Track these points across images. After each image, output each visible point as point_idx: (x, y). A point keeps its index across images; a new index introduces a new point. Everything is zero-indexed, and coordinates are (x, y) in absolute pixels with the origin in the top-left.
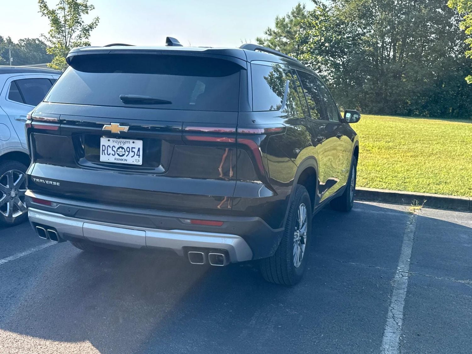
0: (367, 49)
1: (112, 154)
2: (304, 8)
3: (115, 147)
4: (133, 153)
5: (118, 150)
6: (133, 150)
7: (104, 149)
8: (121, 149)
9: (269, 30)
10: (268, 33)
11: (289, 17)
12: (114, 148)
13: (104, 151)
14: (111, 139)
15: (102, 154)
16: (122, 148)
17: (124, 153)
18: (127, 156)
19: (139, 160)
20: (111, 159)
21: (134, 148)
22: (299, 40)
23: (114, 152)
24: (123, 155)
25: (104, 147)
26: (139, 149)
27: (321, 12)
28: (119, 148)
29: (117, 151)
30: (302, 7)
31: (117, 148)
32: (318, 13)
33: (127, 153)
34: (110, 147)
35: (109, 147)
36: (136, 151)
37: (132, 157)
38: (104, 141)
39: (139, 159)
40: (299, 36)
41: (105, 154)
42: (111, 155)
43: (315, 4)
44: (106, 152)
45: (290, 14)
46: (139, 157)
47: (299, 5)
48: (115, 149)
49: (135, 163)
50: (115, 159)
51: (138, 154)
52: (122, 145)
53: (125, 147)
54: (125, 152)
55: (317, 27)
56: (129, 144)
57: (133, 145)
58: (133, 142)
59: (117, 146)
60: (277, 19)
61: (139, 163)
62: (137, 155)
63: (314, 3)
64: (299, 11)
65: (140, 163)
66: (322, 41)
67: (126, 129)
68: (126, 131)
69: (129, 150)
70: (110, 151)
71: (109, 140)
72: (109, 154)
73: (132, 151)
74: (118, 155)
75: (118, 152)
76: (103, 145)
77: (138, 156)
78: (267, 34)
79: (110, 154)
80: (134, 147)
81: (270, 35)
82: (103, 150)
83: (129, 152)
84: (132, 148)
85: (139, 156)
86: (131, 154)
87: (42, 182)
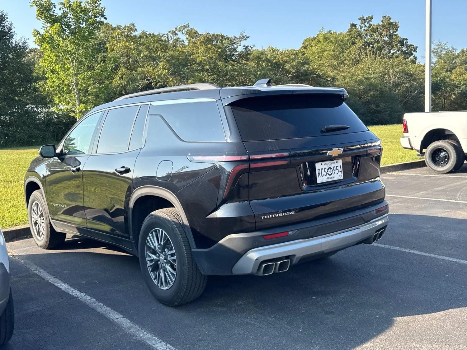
5: (328, 171)
14: (323, 163)
16: (330, 168)
17: (332, 172)
18: (334, 174)
20: (325, 179)
21: (338, 166)
23: (326, 173)
24: (332, 174)
26: (341, 166)
33: (334, 171)
35: (322, 170)
37: (337, 174)
38: (318, 166)
39: (341, 174)
41: (320, 177)
42: (324, 176)
44: (320, 174)
48: (326, 170)
49: (339, 178)
50: (327, 178)
52: (330, 166)
53: (332, 167)
56: (334, 164)
57: (337, 164)
58: (337, 162)
59: (327, 168)
62: (340, 172)
65: (342, 177)
67: (341, 151)
69: (335, 169)
70: (324, 173)
71: (321, 164)
73: (337, 169)
75: (328, 173)
76: (318, 169)
82: (318, 173)
83: (335, 170)
85: (341, 171)
86: (337, 171)
87: (274, 216)
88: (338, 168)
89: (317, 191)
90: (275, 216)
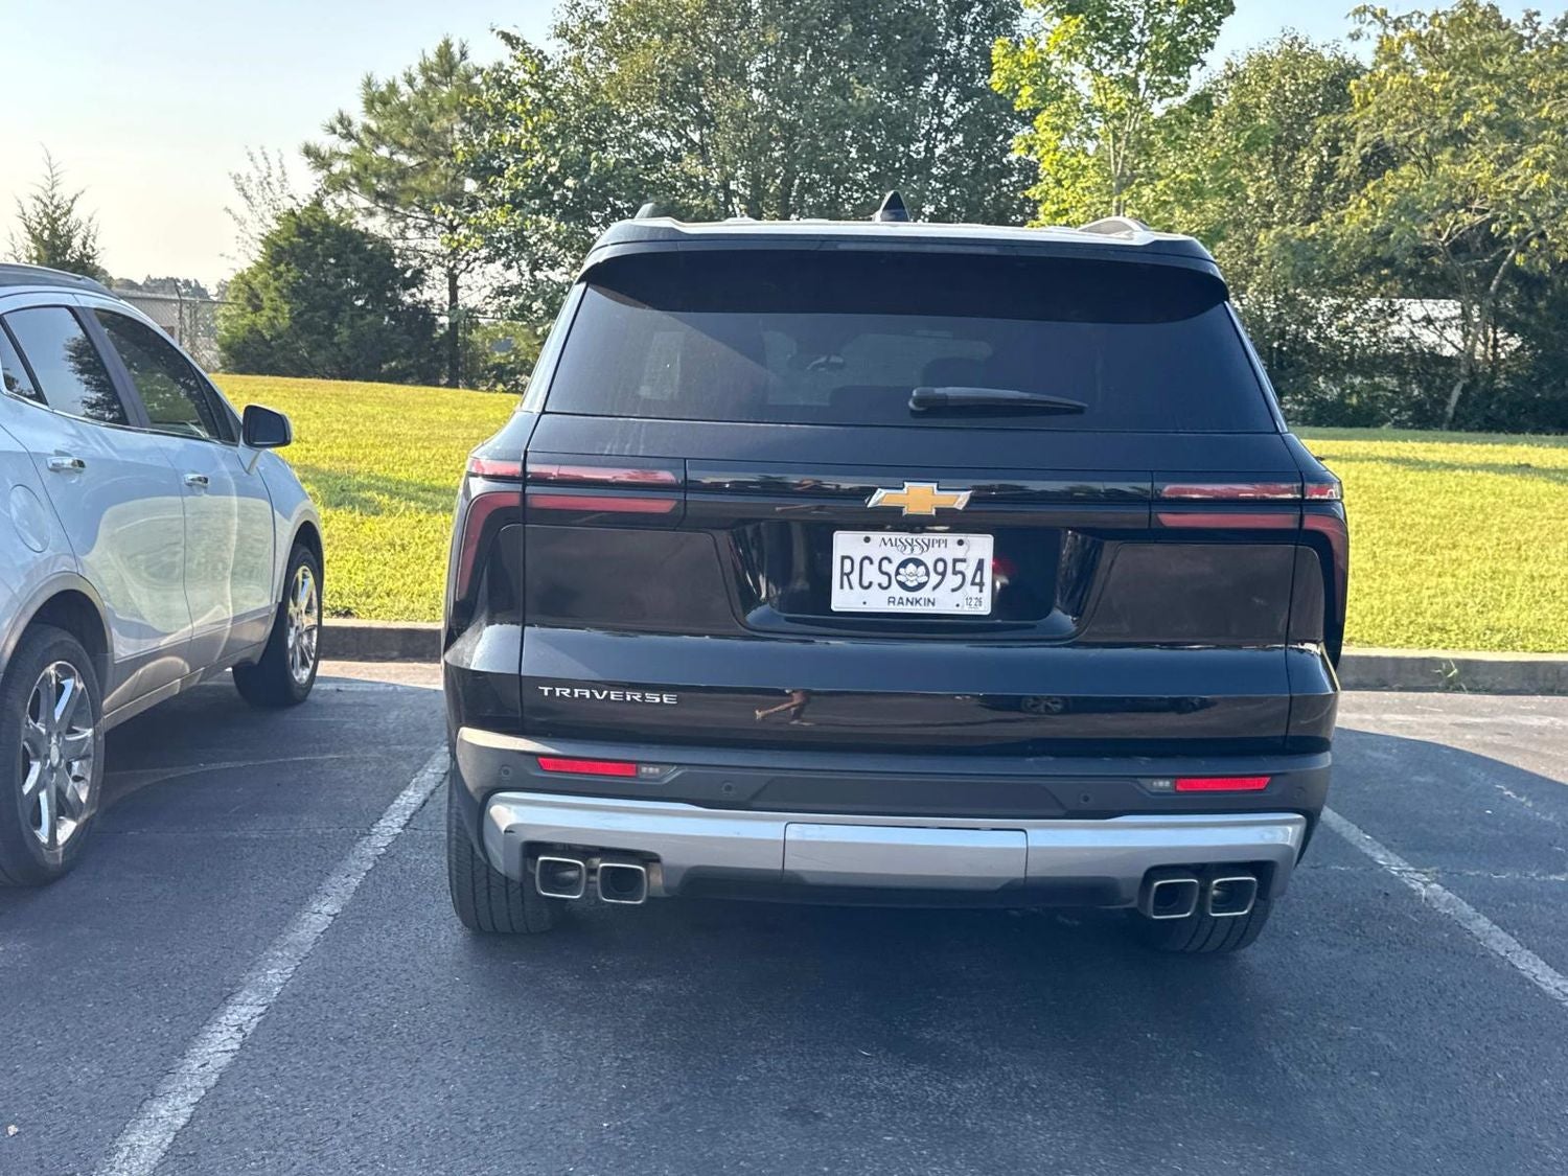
0: (696, 202)
1: (880, 585)
2: (463, 55)
3: (890, 561)
4: (960, 577)
5: (902, 570)
6: (957, 568)
7: (847, 568)
8: (911, 567)
9: (344, 121)
10: (339, 128)
11: (410, 82)
12: (885, 563)
13: (848, 575)
14: (876, 536)
15: (842, 587)
16: (918, 563)
17: (924, 579)
18: (935, 588)
19: (979, 601)
20: (877, 602)
21: (964, 561)
22: (467, 163)
23: (886, 578)
25: (847, 563)
26: (981, 563)
27: (532, 75)
28: (904, 564)
29: (897, 573)
30: (456, 50)
31: (896, 563)
32: (520, 76)
33: (934, 579)
34: (871, 562)
35: (866, 562)
36: (970, 571)
37: (954, 590)
38: (846, 543)
39: (979, 595)
40: (466, 149)
41: (851, 587)
42: (875, 586)
43: (509, 47)
44: (855, 577)
45: (415, 72)
46: (981, 591)
47: (447, 45)
48: (890, 568)
49: (966, 610)
50: (891, 600)
51: (977, 580)
52: (917, 554)
53: (929, 558)
54: (928, 574)
55: (529, 123)
56: (945, 546)
57: (960, 552)
58: (960, 543)
59: (898, 559)
60: (368, 84)
61: (981, 608)
62: (973, 583)
63: (503, 42)
64: (447, 63)
65: (985, 609)
66: (553, 169)
67: (960, 500)
68: (961, 508)
69: (945, 568)
70: (871, 572)
71: (867, 540)
72: (866, 584)
73: (955, 573)
74: (902, 585)
75: (900, 578)
76: (843, 558)
77: (977, 588)
78: (335, 132)
79: (871, 583)
80: (961, 556)
81: (349, 136)
82: (843, 574)
83: (943, 574)
84: (955, 561)
85: (981, 584)
86: (952, 581)
87: (588, 695)
88: (960, 567)
89: (811, 638)
90: (592, 694)
